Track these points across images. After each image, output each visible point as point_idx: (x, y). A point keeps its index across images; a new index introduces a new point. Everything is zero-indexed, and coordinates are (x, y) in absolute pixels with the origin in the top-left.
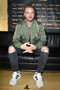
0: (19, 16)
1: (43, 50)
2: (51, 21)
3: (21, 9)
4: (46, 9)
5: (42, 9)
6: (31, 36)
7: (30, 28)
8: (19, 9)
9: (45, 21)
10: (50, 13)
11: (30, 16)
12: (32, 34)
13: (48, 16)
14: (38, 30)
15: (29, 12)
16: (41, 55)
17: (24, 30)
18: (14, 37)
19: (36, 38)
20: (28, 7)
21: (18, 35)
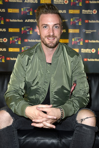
0: (11, 30)
1: (82, 120)
2: (94, 41)
3: (17, 11)
4: (81, 12)
5: (71, 12)
6: (52, 82)
7: (51, 64)
8: (10, 11)
9: (77, 43)
10: (90, 22)
11: (52, 34)
12: (54, 78)
13: (84, 30)
14: (68, 70)
15: (49, 23)
16: (75, 132)
17: (36, 68)
18: (9, 86)
19: (63, 87)
20: (46, 13)
21: (20, 82)
